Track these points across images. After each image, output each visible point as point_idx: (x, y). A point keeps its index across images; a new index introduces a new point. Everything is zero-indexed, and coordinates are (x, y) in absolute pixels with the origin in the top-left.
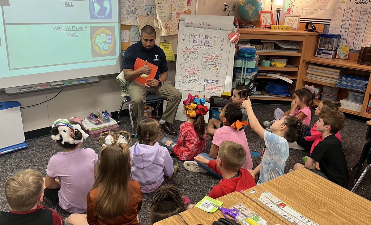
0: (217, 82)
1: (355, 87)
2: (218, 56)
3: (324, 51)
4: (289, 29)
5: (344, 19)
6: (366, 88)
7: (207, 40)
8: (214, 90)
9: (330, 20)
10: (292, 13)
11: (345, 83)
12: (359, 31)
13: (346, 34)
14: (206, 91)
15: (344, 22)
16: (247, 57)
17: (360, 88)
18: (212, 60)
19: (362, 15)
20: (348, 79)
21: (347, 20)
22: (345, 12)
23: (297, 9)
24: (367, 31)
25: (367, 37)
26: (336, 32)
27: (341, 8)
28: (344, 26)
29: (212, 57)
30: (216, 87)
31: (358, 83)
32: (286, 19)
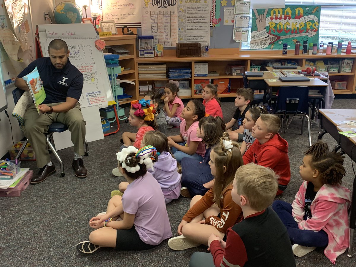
0: (99, 94)
1: (184, 76)
2: (91, 66)
3: (145, 51)
4: (111, 34)
5: (152, 22)
6: (191, 75)
7: (76, 50)
8: (100, 102)
9: (140, 23)
10: (102, 19)
11: (176, 75)
12: (166, 31)
13: (156, 34)
14: (92, 105)
15: (153, 25)
16: (112, 63)
17: (188, 76)
18: (87, 71)
19: (166, 18)
20: (177, 71)
21: (155, 22)
22: (151, 15)
23: (107, 15)
24: (172, 31)
25: (174, 36)
26: (149, 34)
27: (147, 12)
28: (154, 28)
29: (86, 68)
30: (100, 98)
31: (185, 72)
32: (103, 26)
